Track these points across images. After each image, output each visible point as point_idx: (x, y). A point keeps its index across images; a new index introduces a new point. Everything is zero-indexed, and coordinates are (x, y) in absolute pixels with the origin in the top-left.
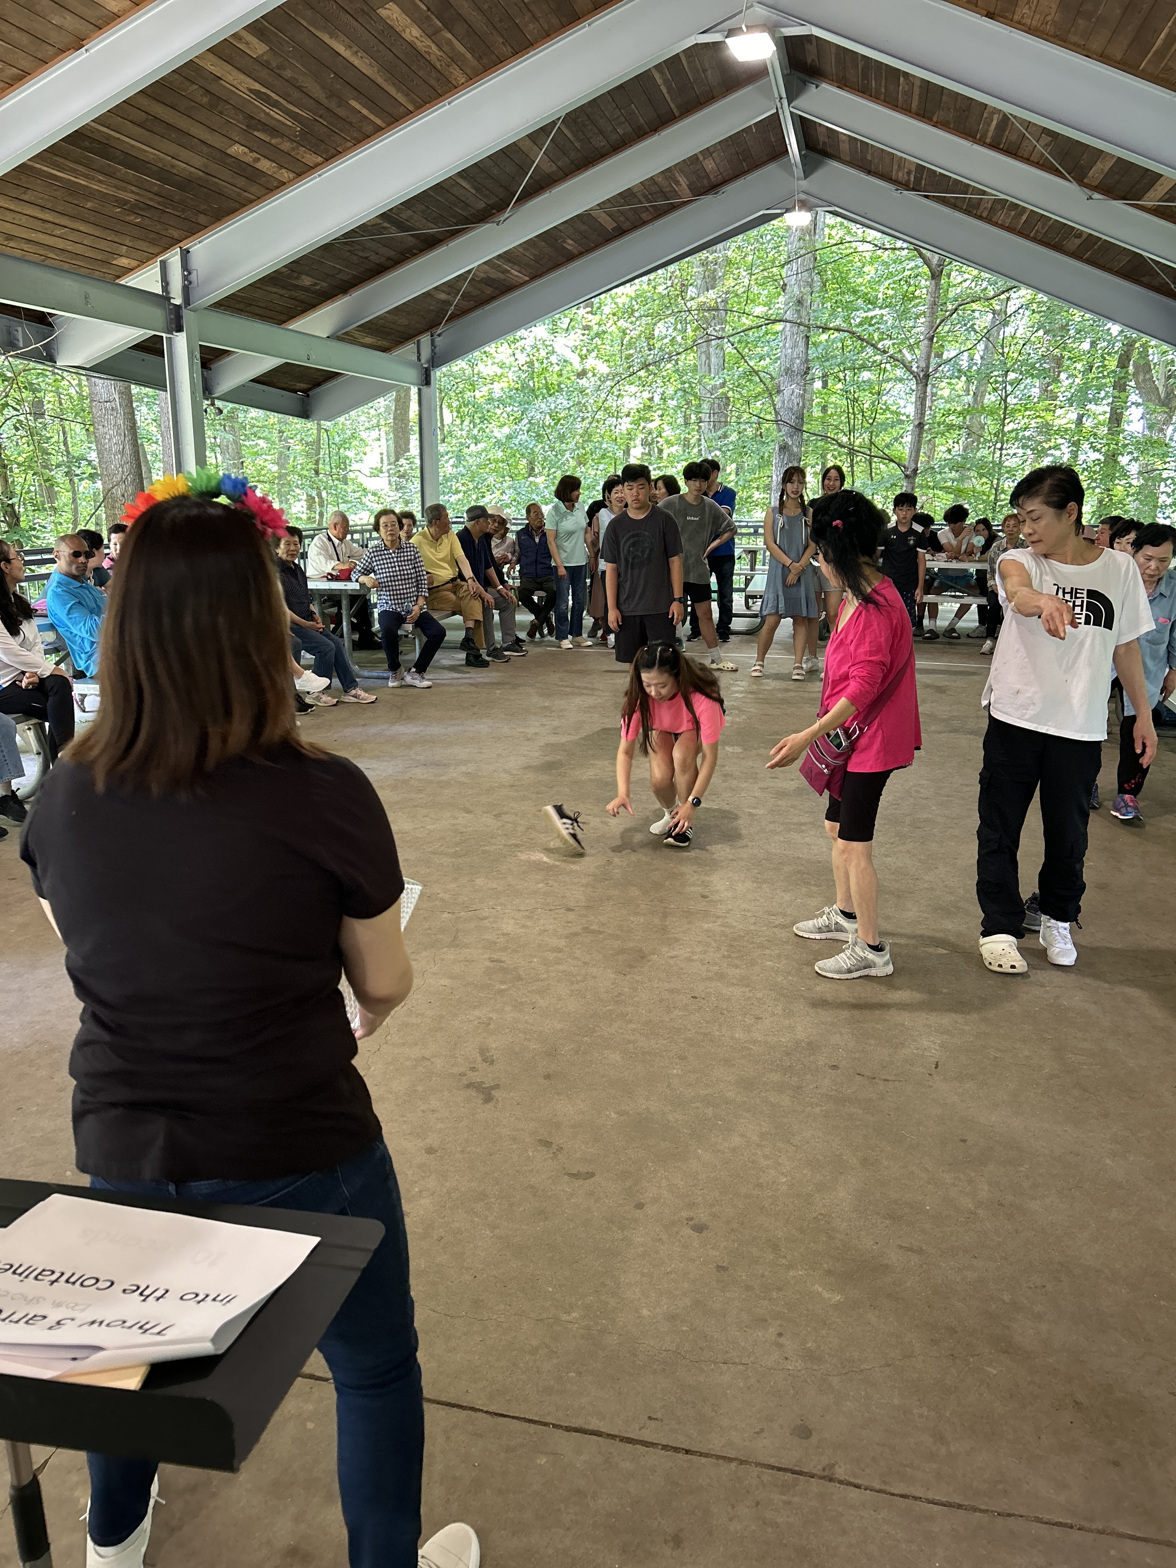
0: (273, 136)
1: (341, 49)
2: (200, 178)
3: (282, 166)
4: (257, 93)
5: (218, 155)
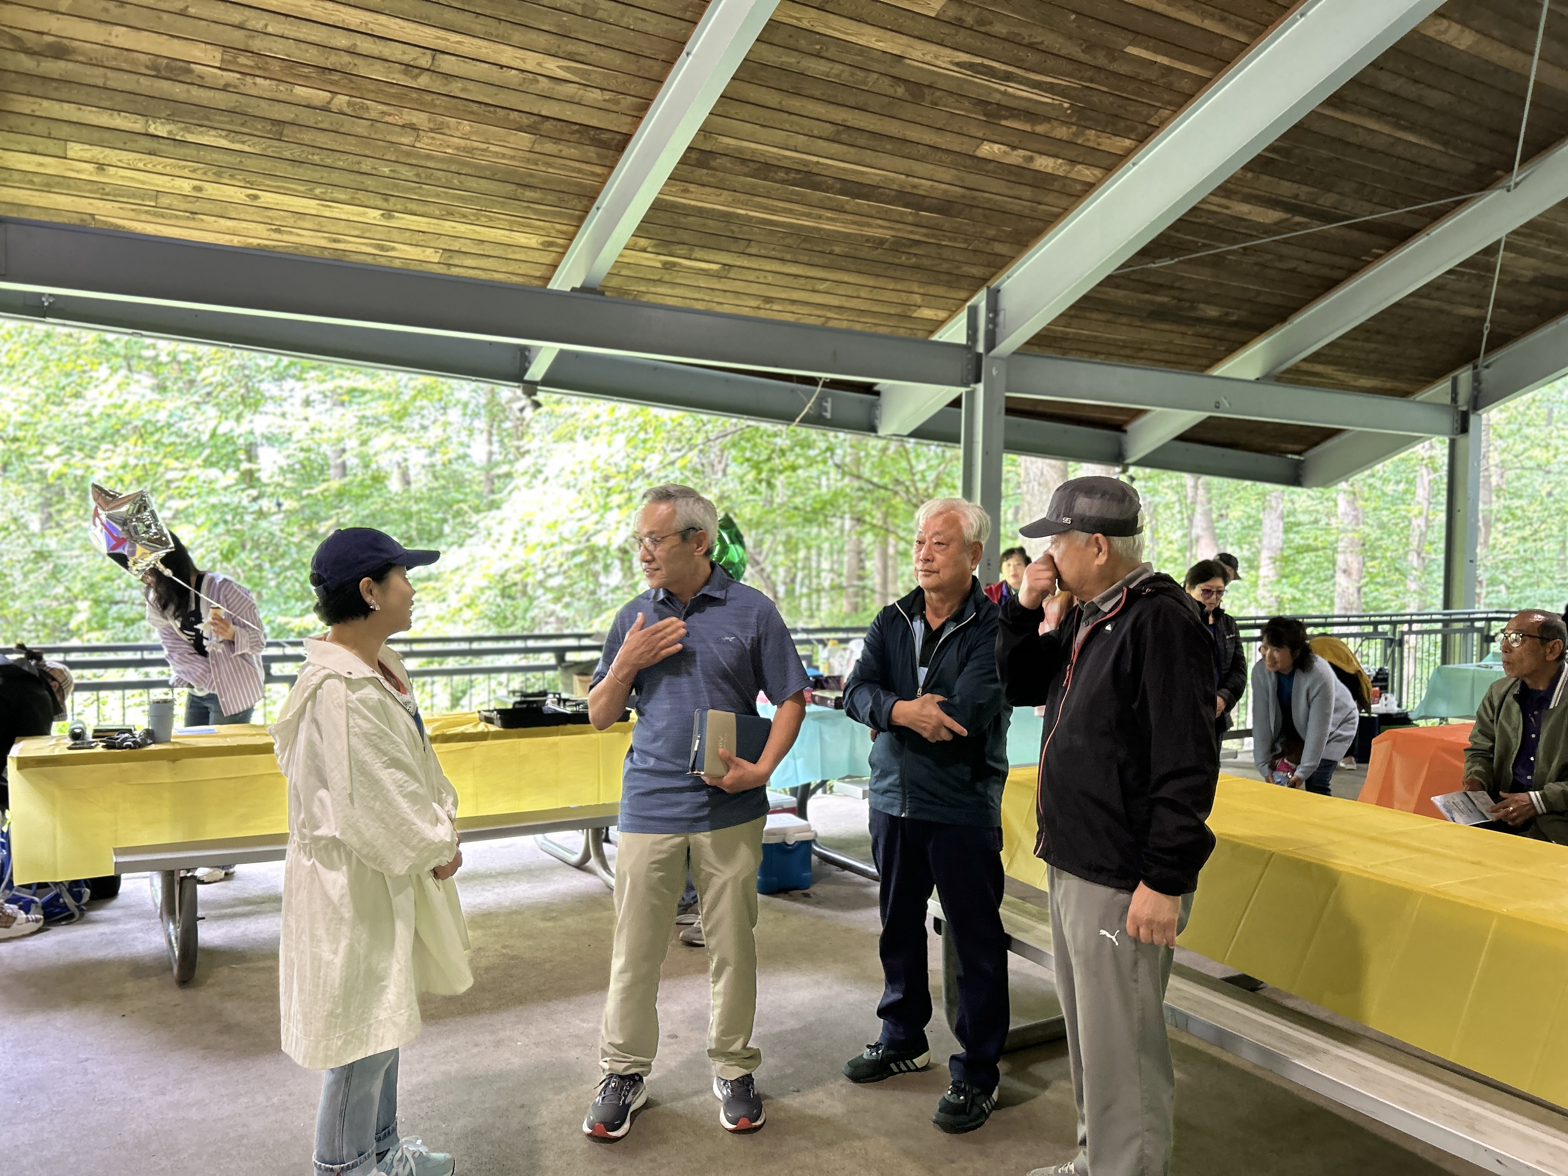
0: (1033, 122)
2: (963, 196)
3: (1073, 162)
4: (971, 66)
5: (969, 162)
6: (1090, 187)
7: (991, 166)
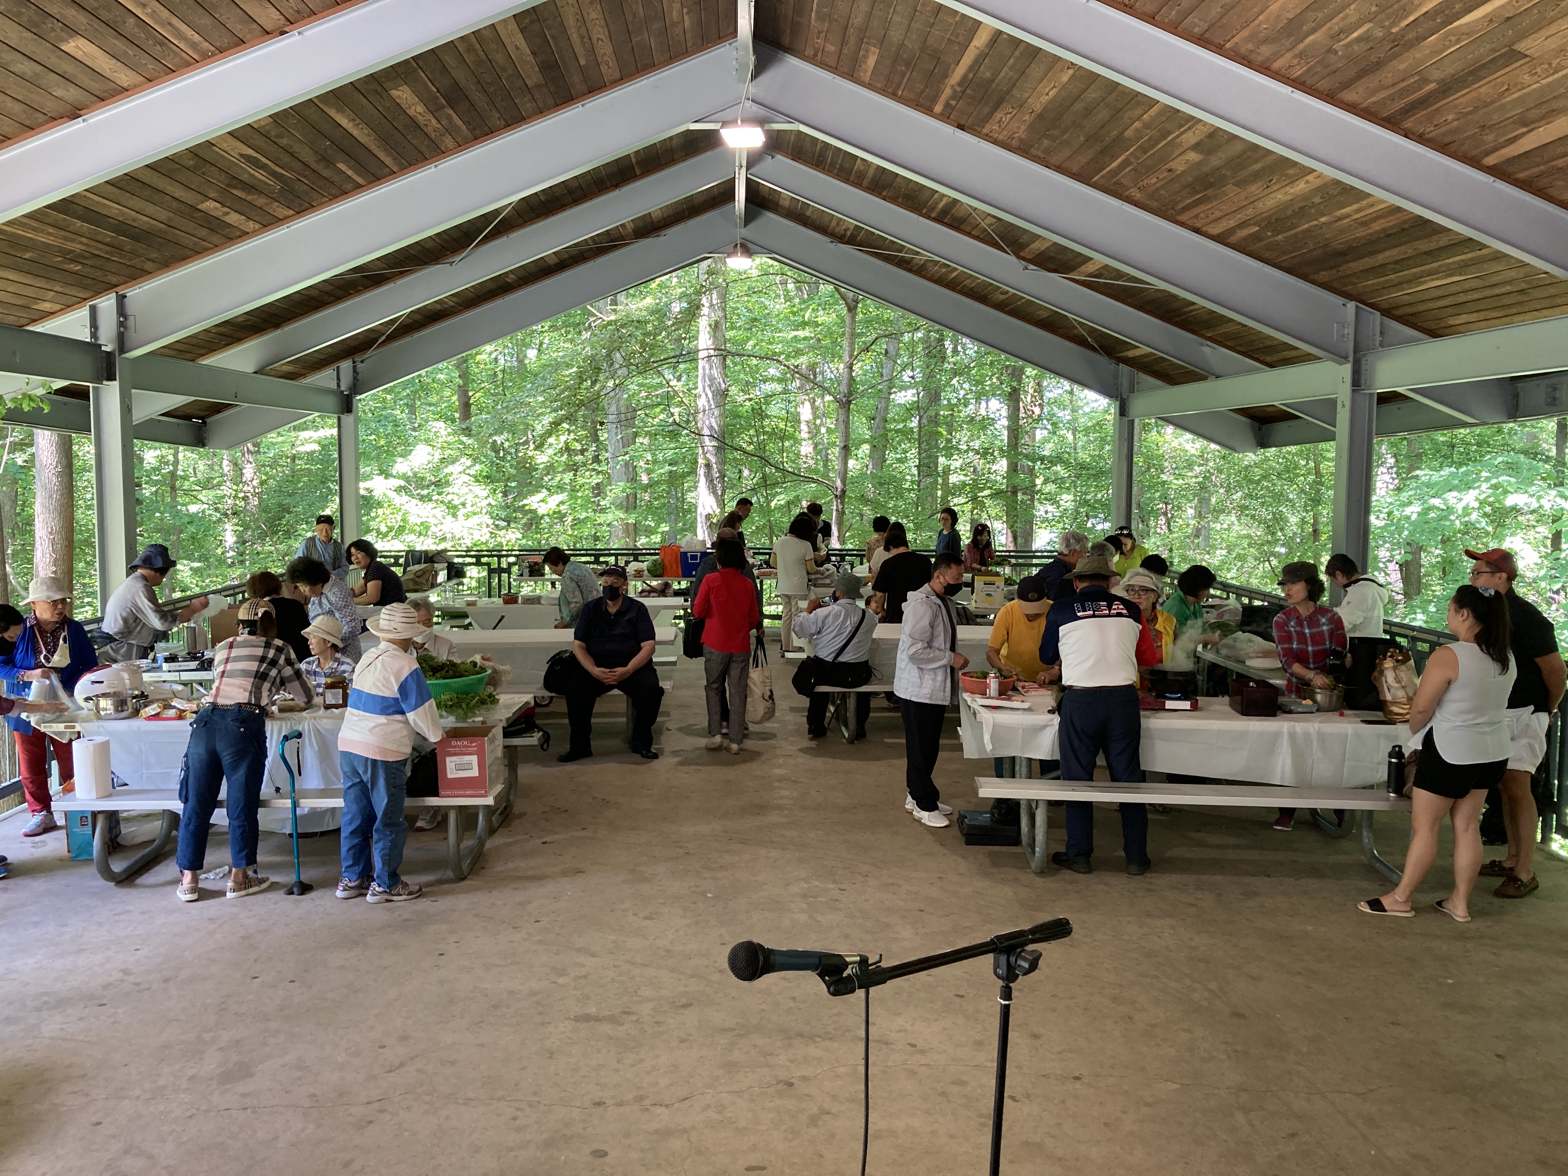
0: (249, 193)
1: (344, 122)
2: (161, 230)
3: (250, 219)
5: (188, 210)
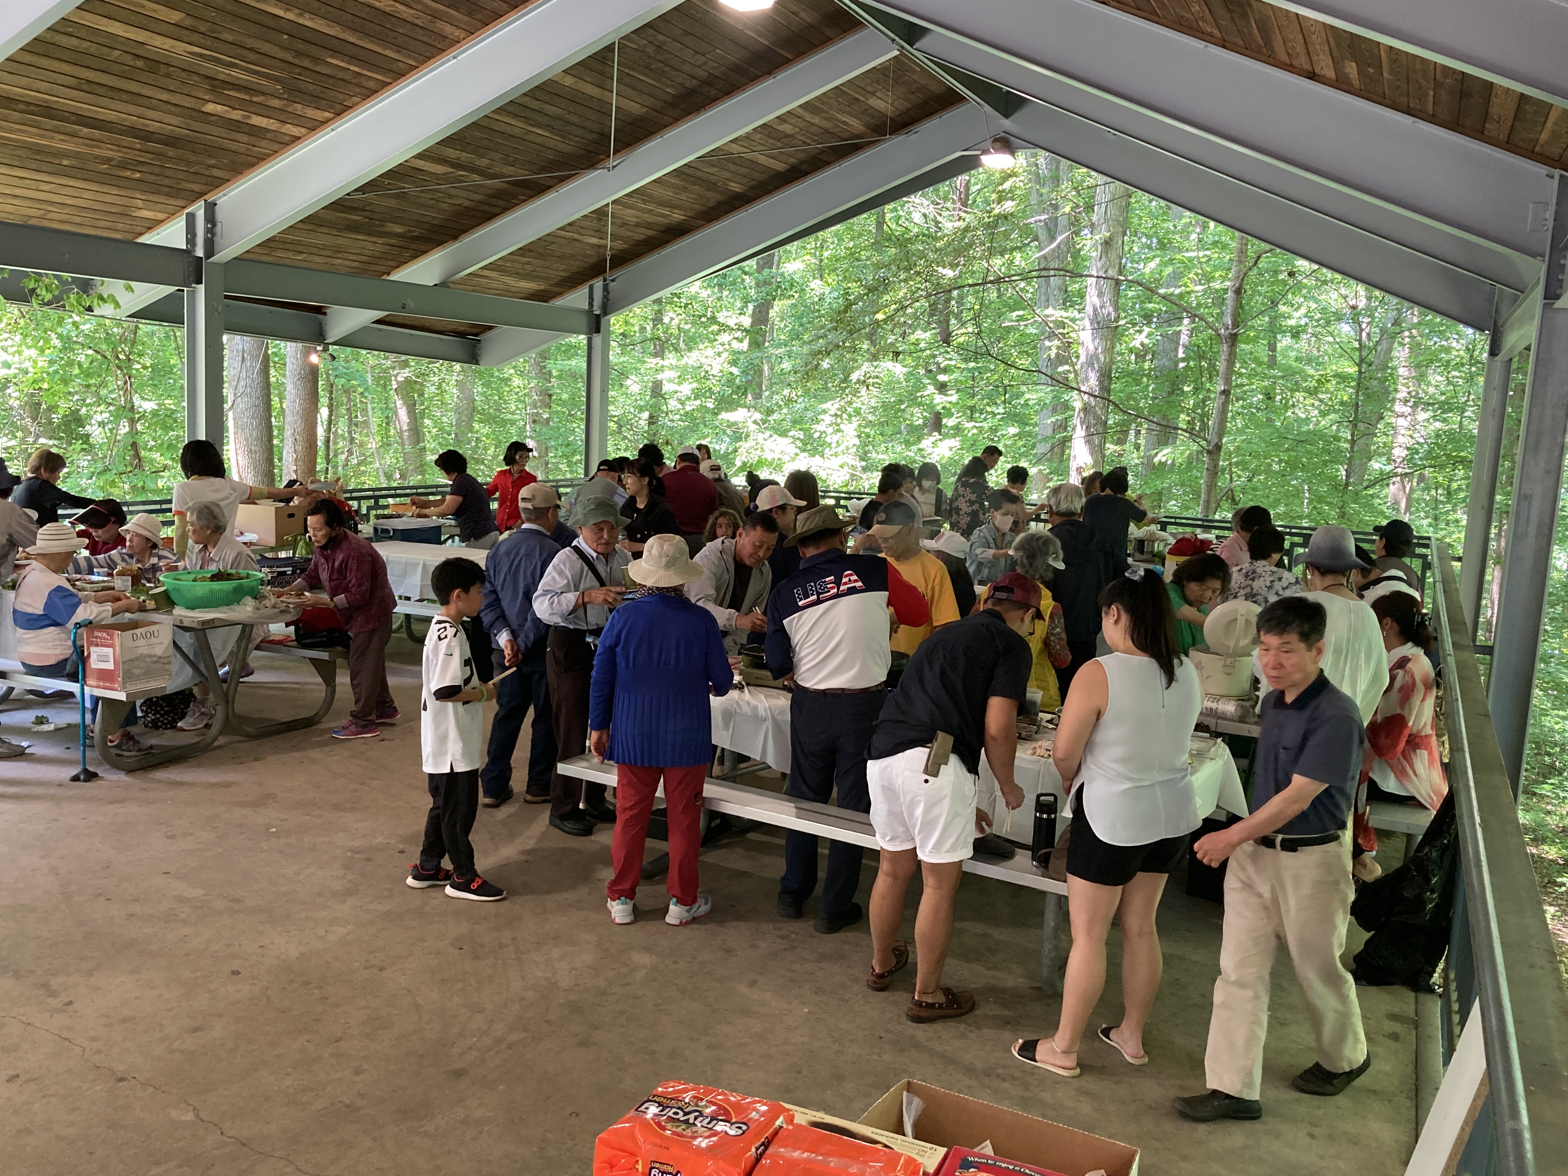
0: (251, 95)
1: (279, 12)
2: (187, 135)
3: (284, 122)
5: (195, 114)
6: (296, 139)
7: (213, 118)
